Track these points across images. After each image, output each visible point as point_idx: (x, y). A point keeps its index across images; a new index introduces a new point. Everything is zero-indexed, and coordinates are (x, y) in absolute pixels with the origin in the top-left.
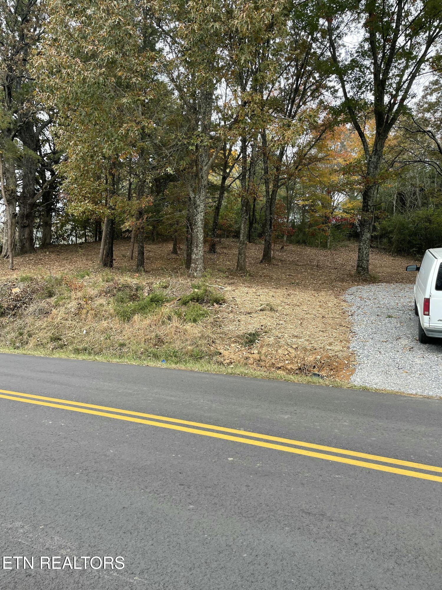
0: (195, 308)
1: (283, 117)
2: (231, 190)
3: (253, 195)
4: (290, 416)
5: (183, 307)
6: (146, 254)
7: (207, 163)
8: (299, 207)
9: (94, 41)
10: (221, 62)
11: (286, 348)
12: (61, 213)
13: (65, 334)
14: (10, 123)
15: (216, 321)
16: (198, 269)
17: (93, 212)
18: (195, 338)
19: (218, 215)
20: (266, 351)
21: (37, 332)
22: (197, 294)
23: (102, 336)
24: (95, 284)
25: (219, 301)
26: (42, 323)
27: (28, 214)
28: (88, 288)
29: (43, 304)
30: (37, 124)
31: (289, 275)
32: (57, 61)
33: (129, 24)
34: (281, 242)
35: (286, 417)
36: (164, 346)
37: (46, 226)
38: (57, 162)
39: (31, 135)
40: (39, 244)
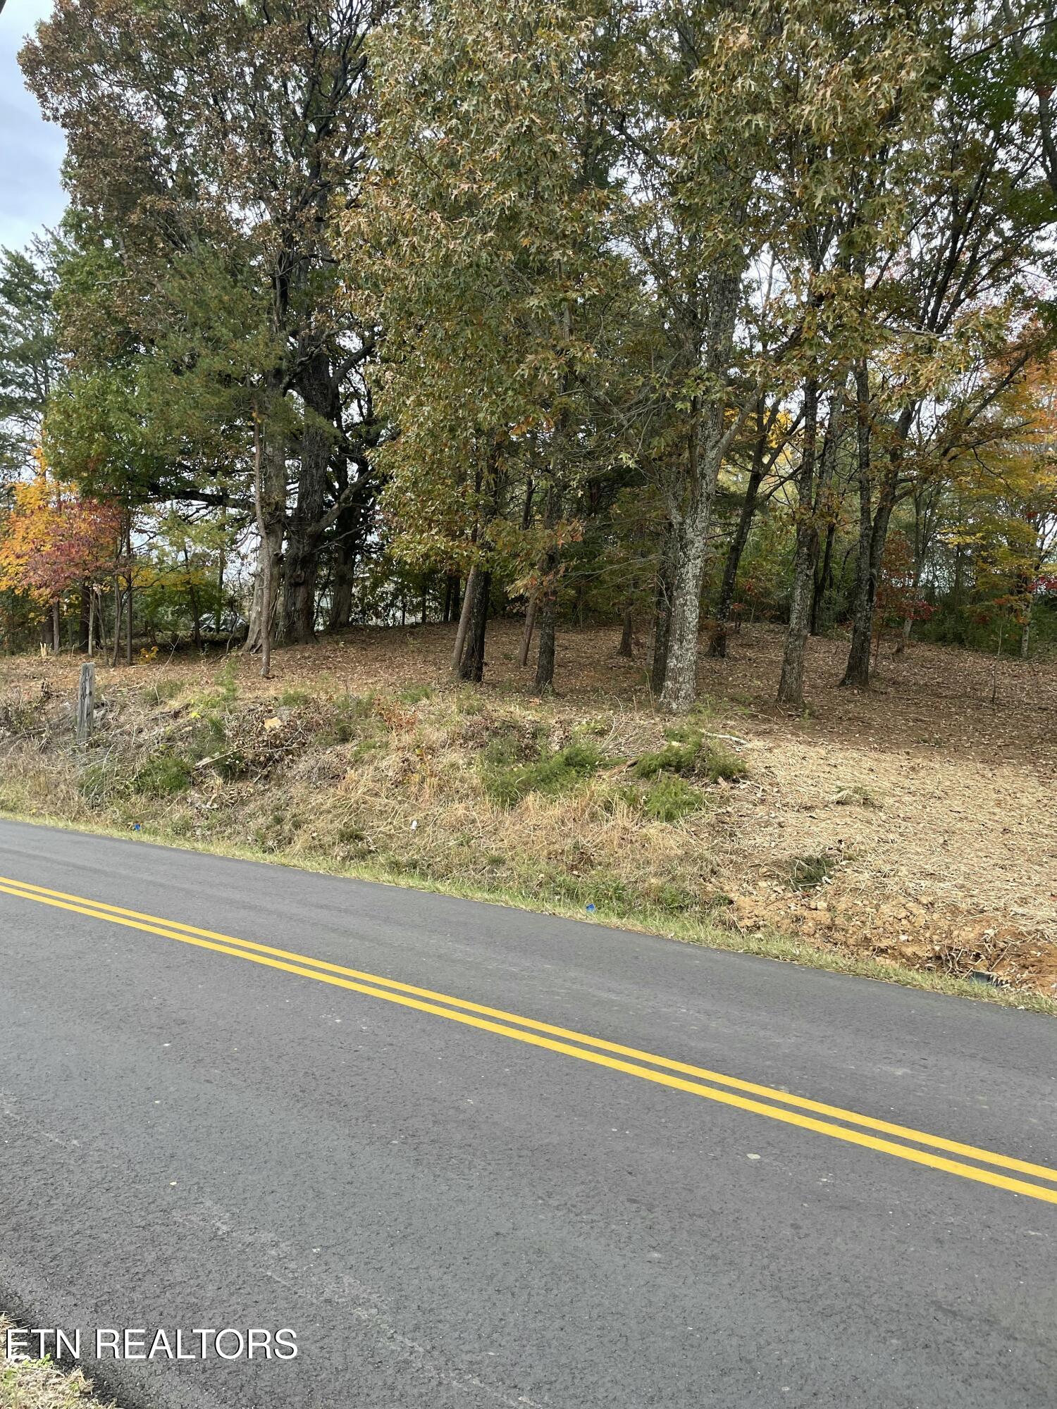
0: (672, 787)
1: (914, 329)
2: (771, 506)
3: (829, 519)
4: (909, 1072)
5: (641, 782)
6: (559, 654)
7: (717, 442)
8: (948, 550)
9: (471, 172)
10: (764, 205)
11: (903, 902)
12: (374, 556)
13: (373, 827)
14: (281, 359)
15: (723, 823)
16: (682, 693)
17: (447, 555)
18: (670, 859)
19: (735, 568)
20: (850, 904)
21: (312, 817)
22: (676, 754)
23: (451, 838)
24: (441, 719)
25: (731, 774)
26: (324, 799)
27: (305, 557)
28: (427, 726)
29: (328, 757)
30: (336, 359)
31: (916, 720)
32: (390, 220)
33: (552, 130)
34: (896, 636)
35: (899, 1072)
36: (594, 872)
37: (340, 585)
38: (372, 443)
39: (322, 384)
40: (324, 624)
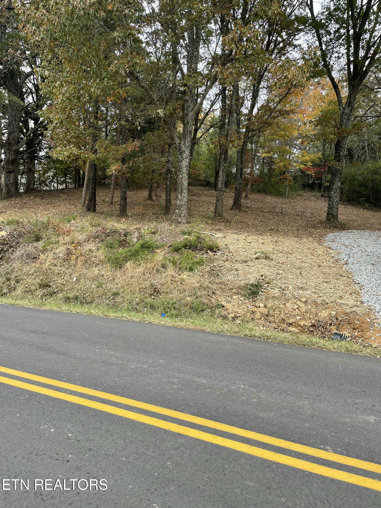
0: (189, 256)
5: (175, 254)
11: (295, 301)
12: (43, 161)
13: (55, 280)
15: (213, 270)
16: (183, 215)
18: (194, 288)
20: (273, 304)
21: (25, 277)
22: (188, 241)
23: (93, 284)
24: (82, 229)
25: (213, 249)
26: (30, 268)
27: (13, 160)
28: (76, 233)
29: (30, 249)
30: (21, 76)
31: (262, 221)
36: (161, 296)
37: (29, 173)
39: (15, 85)
40: (24, 189)
